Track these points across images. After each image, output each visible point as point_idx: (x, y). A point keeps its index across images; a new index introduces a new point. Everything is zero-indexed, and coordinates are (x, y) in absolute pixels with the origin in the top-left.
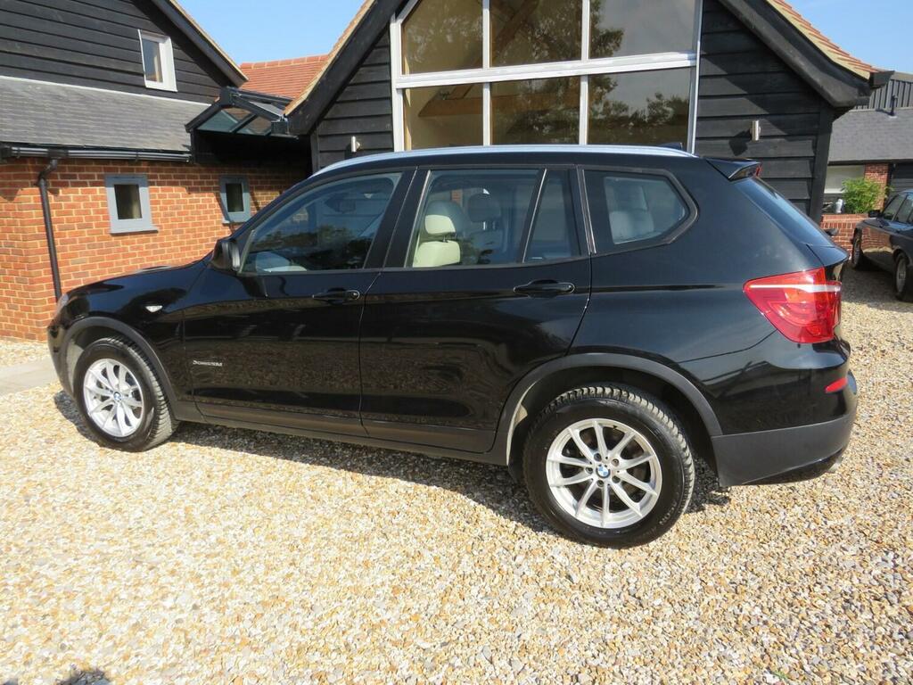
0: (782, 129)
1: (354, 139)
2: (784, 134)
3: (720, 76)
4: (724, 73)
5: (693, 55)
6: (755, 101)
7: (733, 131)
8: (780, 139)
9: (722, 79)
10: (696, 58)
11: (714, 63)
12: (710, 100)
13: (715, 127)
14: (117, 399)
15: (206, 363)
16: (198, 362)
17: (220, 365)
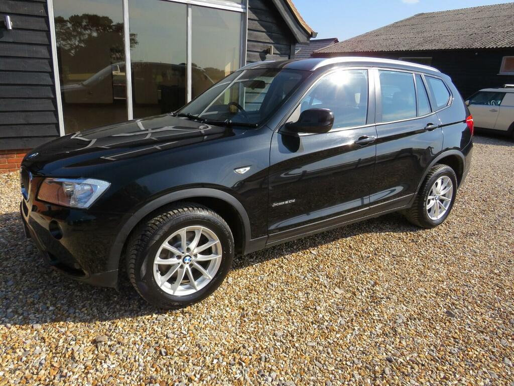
0: (279, 51)
2: (279, 53)
3: (256, 20)
5: (244, 6)
6: (269, 36)
7: (261, 49)
8: (278, 56)
9: (256, 22)
10: (245, 8)
11: (253, 13)
12: (252, 32)
13: (254, 46)
14: (187, 261)
15: (283, 203)
16: (277, 204)
17: (294, 201)
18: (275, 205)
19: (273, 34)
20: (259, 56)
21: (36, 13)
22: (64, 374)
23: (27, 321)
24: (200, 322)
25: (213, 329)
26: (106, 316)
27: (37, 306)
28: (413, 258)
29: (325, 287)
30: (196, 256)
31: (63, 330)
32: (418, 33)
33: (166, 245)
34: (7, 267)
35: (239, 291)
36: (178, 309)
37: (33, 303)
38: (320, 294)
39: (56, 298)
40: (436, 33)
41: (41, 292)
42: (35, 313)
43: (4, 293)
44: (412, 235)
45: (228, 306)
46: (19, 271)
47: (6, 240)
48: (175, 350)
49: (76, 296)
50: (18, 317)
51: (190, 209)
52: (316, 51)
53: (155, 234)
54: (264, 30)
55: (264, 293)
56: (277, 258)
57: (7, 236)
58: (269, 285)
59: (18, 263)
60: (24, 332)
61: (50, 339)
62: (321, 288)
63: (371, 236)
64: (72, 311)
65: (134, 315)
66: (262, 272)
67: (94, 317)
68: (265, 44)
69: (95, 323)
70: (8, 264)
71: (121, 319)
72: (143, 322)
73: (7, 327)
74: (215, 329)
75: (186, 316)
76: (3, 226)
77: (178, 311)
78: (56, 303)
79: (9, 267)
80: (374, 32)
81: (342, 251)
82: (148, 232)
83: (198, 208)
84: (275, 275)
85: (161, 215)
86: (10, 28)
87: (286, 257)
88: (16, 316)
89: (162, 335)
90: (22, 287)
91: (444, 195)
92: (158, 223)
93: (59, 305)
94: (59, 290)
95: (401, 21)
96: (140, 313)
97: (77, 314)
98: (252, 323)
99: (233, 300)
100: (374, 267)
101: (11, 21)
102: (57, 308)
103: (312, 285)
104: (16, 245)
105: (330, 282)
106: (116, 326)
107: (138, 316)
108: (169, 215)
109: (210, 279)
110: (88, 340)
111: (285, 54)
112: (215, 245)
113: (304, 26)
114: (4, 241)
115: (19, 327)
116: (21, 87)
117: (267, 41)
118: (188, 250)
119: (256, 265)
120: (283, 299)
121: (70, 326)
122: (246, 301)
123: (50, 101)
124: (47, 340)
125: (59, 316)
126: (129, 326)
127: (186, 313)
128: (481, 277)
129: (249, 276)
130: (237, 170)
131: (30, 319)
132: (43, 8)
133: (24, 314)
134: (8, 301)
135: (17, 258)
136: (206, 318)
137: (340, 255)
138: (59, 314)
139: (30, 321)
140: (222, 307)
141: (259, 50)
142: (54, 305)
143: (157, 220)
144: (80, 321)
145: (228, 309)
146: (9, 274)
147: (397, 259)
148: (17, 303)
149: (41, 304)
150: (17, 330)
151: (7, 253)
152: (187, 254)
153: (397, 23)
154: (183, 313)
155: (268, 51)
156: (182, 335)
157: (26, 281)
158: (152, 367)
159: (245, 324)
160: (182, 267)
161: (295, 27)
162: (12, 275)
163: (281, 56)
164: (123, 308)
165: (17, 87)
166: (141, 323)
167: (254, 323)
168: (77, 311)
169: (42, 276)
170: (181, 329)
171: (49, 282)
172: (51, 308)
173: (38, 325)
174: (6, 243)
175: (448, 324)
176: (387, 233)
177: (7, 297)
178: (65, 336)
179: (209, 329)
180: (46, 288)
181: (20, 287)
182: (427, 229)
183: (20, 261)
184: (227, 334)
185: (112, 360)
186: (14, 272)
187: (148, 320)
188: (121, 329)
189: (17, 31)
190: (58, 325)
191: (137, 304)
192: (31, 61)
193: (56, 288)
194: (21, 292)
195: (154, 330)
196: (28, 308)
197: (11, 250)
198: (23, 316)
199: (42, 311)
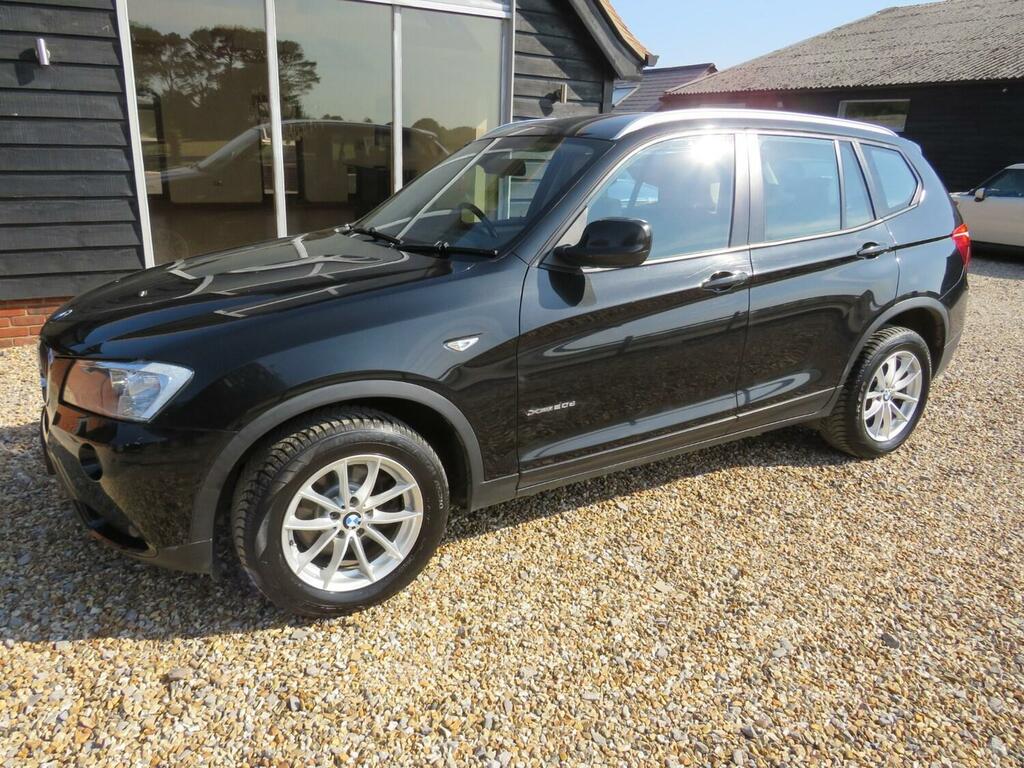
0: (579, 95)
1: (42, 42)
2: (579, 98)
3: (531, 34)
4: (535, 31)
5: (507, 7)
6: (559, 65)
7: (543, 92)
8: (578, 104)
9: (533, 37)
10: (510, 11)
11: (527, 20)
12: (523, 57)
13: (527, 86)
14: (351, 525)
15: (551, 408)
16: (536, 411)
17: (572, 404)
18: (532, 412)
19: (567, 61)
20: (538, 106)
21: (96, 33)
22: (100, 741)
23: (46, 636)
24: (374, 645)
25: (398, 660)
26: (196, 629)
27: (68, 605)
28: (828, 520)
29: (637, 577)
30: (370, 513)
31: (110, 654)
32: (883, 49)
33: (306, 491)
34: (23, 528)
35: (461, 584)
36: (335, 618)
37: (62, 601)
38: (623, 592)
39: (106, 590)
40: (920, 48)
41: (80, 578)
42: (64, 620)
43: (10, 578)
44: (831, 471)
45: (434, 612)
46: (45, 536)
47: (28, 475)
48: (318, 700)
49: (145, 587)
50: (30, 626)
51: (356, 421)
52: (670, 90)
53: (282, 471)
54: (549, 53)
55: (510, 589)
56: (546, 517)
57: (31, 467)
58: (522, 572)
59: (44, 519)
60: (38, 656)
61: (84, 671)
62: (628, 580)
63: (745, 475)
64: (132, 616)
65: (249, 627)
66: (512, 545)
67: (173, 629)
68: (551, 82)
69: (173, 642)
70: (26, 521)
71: (223, 636)
72: (265, 642)
73: (7, 647)
74: (403, 660)
75: (348, 632)
76: (26, 447)
77: (334, 622)
78: (104, 600)
79: (27, 527)
80: (792, 48)
81: (682, 504)
82: (270, 468)
83: (371, 419)
84: (538, 552)
85: (297, 432)
86: (46, 62)
87: (565, 514)
88: (27, 625)
89: (296, 670)
90: (46, 567)
91: (903, 391)
92: (289, 449)
93: (109, 605)
94: (114, 575)
95: (849, 26)
96: (260, 624)
97: (141, 624)
98: (476, 649)
99: (446, 601)
100: (743, 537)
101: (48, 47)
102: (105, 610)
103: (610, 573)
104: (46, 486)
105: (648, 568)
106: (211, 649)
107: (255, 630)
108: (311, 434)
109: (400, 559)
110: (155, 676)
111: (592, 101)
112: (410, 492)
113: (631, 44)
114: (23, 477)
115: (30, 647)
116: (69, 176)
117: (555, 76)
118: (354, 501)
119: (503, 530)
120: (546, 602)
121: (125, 647)
122: (473, 603)
123: (126, 202)
124: (77, 673)
125: (107, 626)
126: (237, 649)
127: (349, 625)
128: (967, 564)
129: (484, 553)
130: (450, 344)
131: (52, 632)
132: (108, 21)
133: (43, 622)
134: (16, 595)
135: (44, 510)
136: (386, 638)
137: (676, 512)
138: (108, 622)
139: (52, 635)
140: (422, 616)
141: (540, 95)
142: (101, 604)
143: (290, 443)
144: (146, 637)
145: (433, 619)
146: (25, 542)
147: (795, 524)
148: (32, 599)
149: (77, 602)
150: (26, 651)
151: (26, 500)
152: (352, 509)
153: (839, 29)
154: (343, 625)
155: (556, 96)
156: (336, 670)
157: (54, 556)
158: (270, 732)
159: (462, 651)
160: (341, 534)
161: (611, 45)
162: (30, 543)
163: (584, 106)
164: (230, 613)
165: (62, 177)
166: (261, 643)
167: (481, 649)
168: (142, 616)
169: (86, 546)
170: (335, 658)
171: (98, 558)
172: (94, 610)
173: (66, 642)
174: (27, 482)
175: (881, 661)
176: (780, 468)
177: (15, 587)
178: (112, 667)
179: (389, 659)
180: (89, 571)
181: (42, 567)
182: (867, 459)
183: (48, 517)
184: (425, 670)
185: (193, 716)
186: (34, 538)
187: (275, 638)
188: (220, 655)
189: (60, 68)
190: (102, 645)
191: (258, 605)
192: (86, 126)
193: (108, 570)
194: (43, 578)
195: (283, 659)
196: (51, 610)
197: (35, 494)
198: (40, 626)
199: (76, 616)
